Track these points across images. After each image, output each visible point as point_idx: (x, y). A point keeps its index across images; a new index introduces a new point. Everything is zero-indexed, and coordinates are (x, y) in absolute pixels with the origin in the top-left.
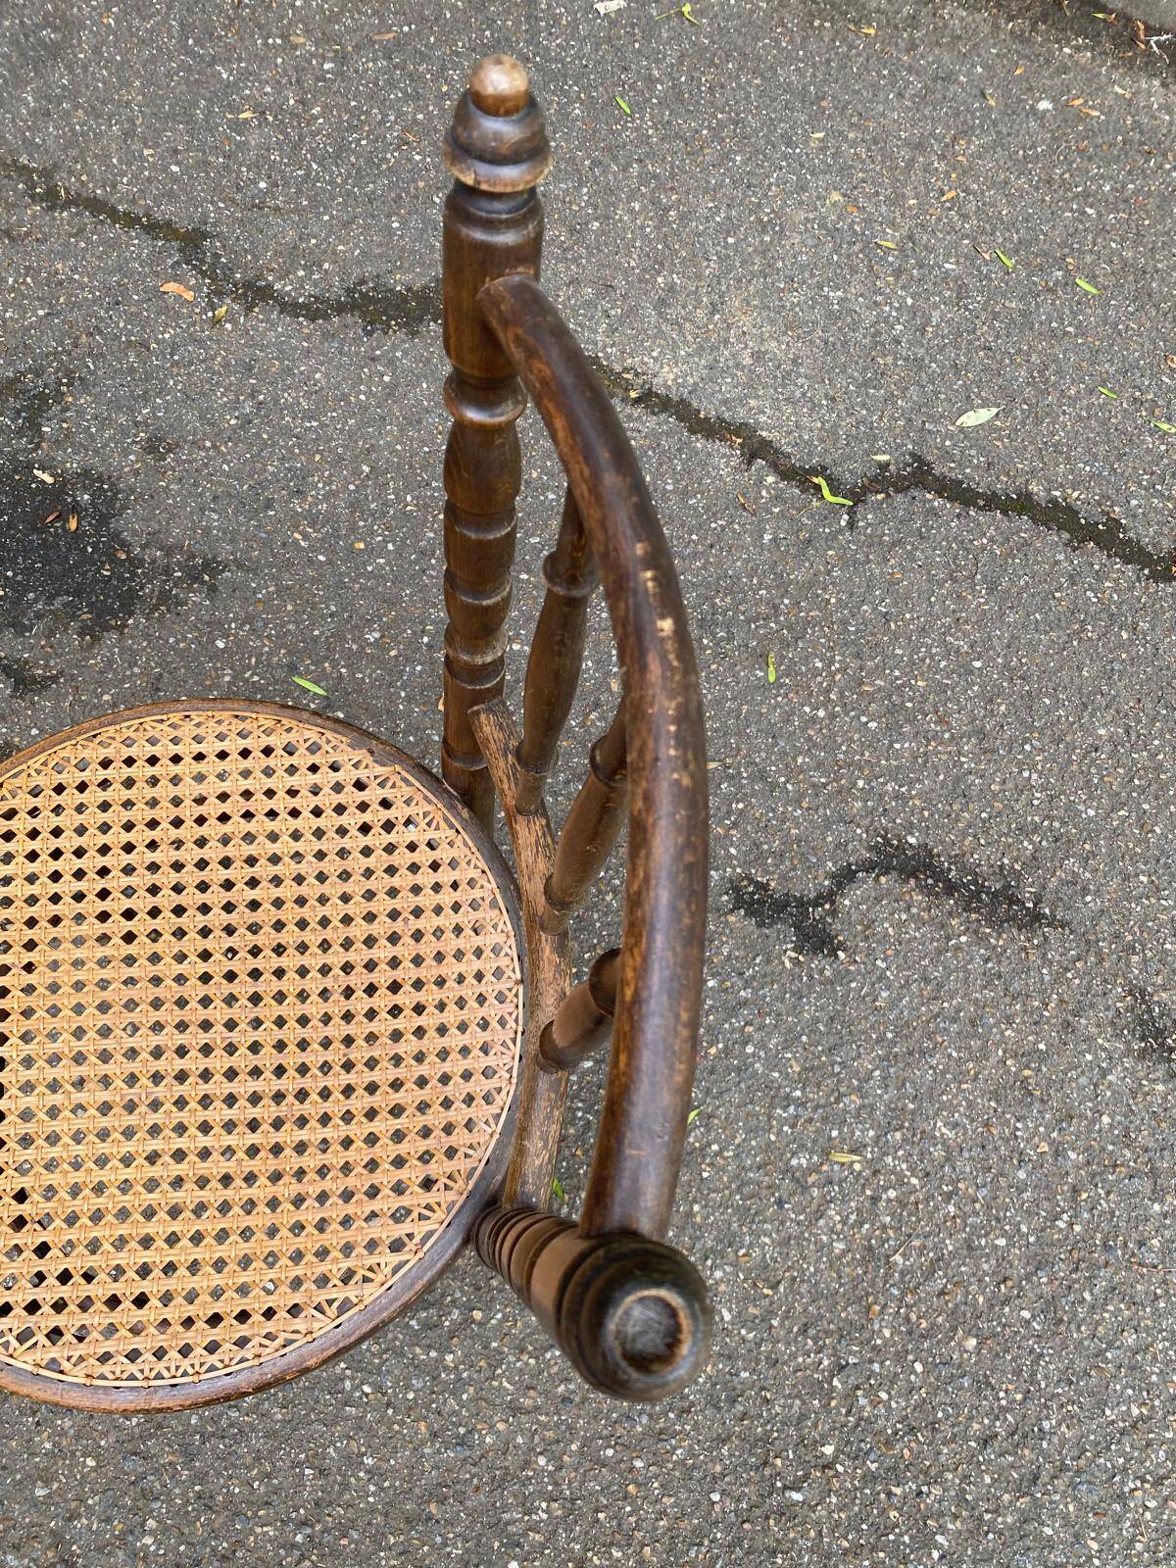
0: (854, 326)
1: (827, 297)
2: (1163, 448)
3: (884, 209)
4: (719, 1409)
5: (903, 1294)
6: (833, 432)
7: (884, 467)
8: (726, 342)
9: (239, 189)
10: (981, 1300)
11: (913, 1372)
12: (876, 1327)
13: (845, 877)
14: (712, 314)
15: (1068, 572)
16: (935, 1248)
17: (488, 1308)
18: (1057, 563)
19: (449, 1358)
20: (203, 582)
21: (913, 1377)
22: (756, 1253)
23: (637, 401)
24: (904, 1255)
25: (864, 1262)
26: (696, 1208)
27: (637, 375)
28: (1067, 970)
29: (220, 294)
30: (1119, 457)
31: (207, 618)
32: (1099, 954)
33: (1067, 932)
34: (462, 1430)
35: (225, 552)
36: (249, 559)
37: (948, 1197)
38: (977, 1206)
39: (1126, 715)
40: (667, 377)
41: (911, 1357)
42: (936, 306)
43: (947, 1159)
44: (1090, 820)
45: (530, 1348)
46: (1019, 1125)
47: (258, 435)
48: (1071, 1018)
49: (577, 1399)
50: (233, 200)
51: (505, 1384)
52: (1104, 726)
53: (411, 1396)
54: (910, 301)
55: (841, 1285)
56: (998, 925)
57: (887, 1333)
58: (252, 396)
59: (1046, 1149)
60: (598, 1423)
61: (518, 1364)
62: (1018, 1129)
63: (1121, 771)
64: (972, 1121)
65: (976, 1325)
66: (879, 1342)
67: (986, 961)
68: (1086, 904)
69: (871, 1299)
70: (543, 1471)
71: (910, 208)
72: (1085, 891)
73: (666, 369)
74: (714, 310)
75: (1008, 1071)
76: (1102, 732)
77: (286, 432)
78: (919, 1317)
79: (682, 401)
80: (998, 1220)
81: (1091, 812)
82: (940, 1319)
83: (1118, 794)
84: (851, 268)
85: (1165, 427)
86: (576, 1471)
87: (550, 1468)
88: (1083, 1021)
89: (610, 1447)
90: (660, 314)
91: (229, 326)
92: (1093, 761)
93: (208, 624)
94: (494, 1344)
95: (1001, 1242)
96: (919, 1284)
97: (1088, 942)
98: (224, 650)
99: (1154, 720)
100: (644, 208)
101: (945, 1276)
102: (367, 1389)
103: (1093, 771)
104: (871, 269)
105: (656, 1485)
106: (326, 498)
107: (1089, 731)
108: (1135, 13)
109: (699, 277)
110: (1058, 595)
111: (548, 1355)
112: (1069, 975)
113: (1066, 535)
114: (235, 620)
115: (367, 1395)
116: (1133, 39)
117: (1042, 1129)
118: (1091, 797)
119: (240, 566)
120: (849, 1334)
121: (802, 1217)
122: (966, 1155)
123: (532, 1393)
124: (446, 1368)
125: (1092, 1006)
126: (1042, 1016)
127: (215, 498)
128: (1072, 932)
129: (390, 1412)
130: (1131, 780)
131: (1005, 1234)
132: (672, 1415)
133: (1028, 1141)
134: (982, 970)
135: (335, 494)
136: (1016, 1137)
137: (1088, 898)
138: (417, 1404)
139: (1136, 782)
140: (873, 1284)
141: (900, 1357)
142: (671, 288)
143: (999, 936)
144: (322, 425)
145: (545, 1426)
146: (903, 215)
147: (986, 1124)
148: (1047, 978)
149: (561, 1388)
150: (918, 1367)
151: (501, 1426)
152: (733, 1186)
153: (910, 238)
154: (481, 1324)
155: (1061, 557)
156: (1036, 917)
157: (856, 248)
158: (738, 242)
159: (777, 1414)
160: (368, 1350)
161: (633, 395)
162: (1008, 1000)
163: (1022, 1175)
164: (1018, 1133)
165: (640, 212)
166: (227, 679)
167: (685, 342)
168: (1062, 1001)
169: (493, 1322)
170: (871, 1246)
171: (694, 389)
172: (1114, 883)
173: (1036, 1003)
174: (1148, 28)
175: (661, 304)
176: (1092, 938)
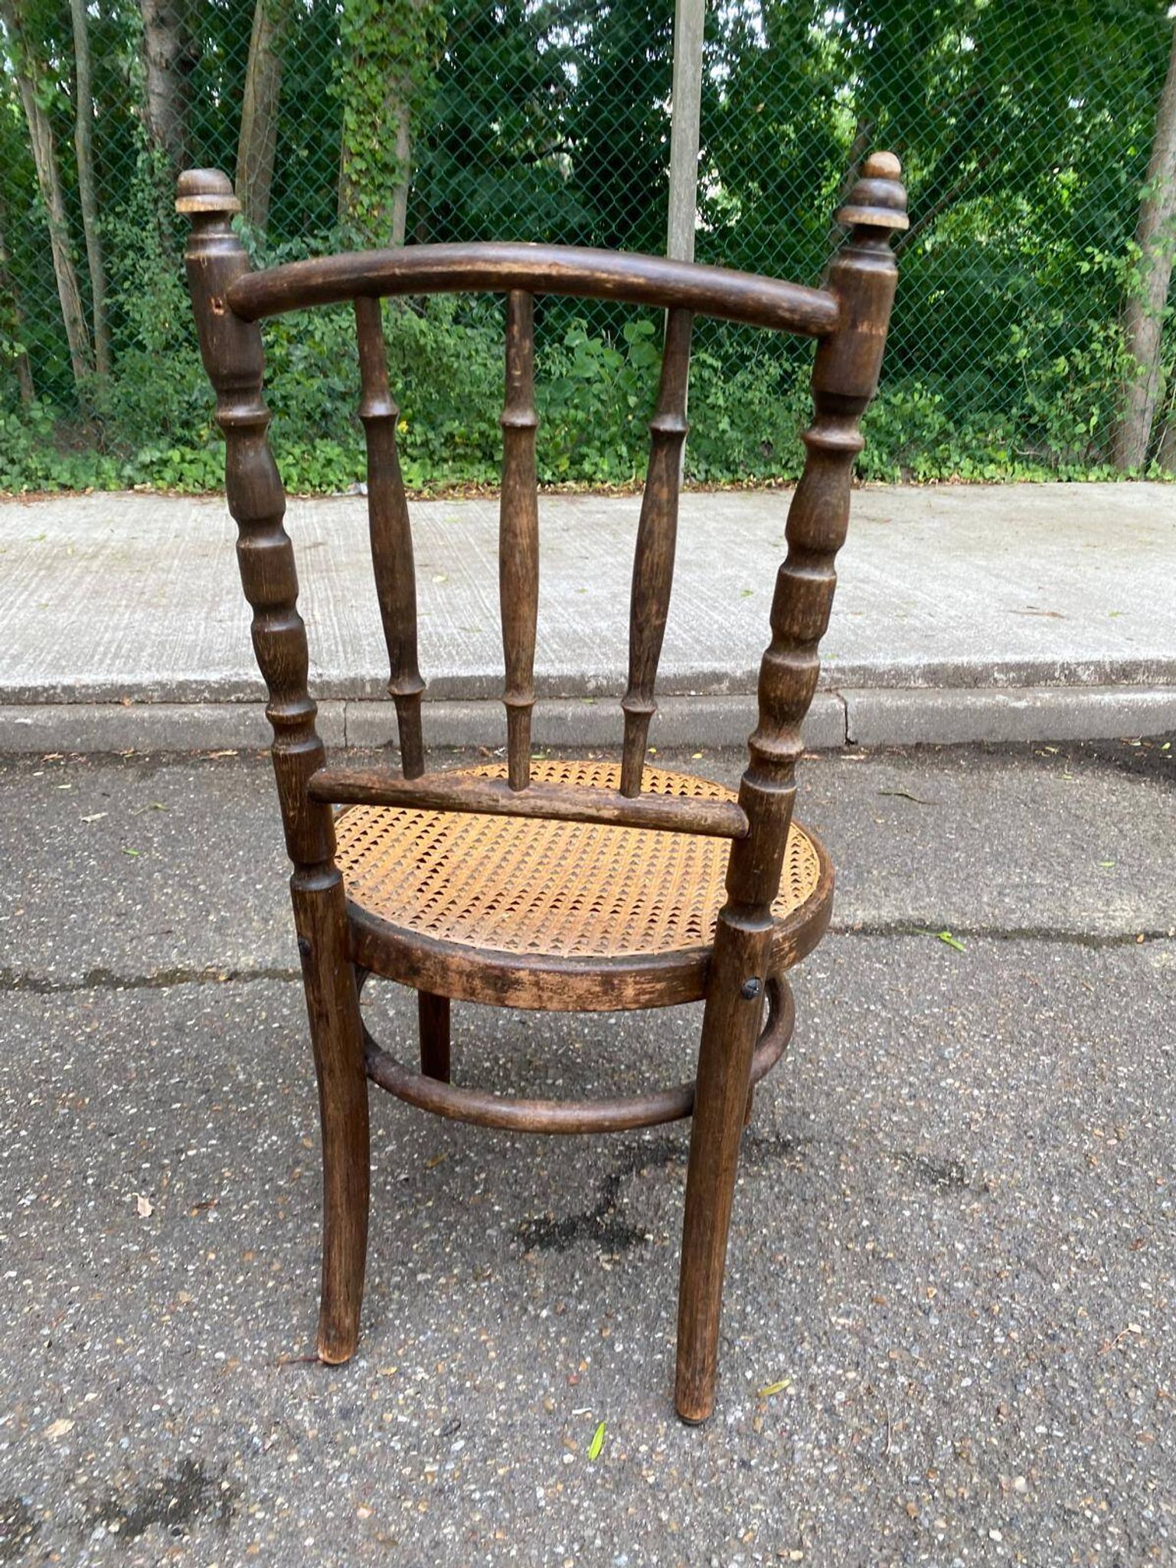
5: (925, 1477)
10: (995, 1441)
11: (995, 1544)
12: (926, 1523)
13: (612, 1184)
16: (917, 1422)
21: (999, 1549)
22: (756, 1523)
23: (230, 979)
24: (895, 1443)
25: (865, 1471)
26: (664, 1516)
27: (219, 968)
28: (838, 1166)
32: (851, 1145)
33: (816, 1143)
37: (891, 1371)
38: (921, 1364)
40: (247, 961)
41: (981, 1532)
43: (864, 1343)
46: (898, 1286)
48: (869, 1195)
55: (863, 1505)
56: (762, 1161)
57: (941, 1523)
59: (935, 1291)
62: (899, 1291)
64: (859, 1304)
65: (1010, 1466)
66: (941, 1537)
67: (772, 1188)
68: (813, 1121)
69: (899, 1500)
72: (806, 1115)
73: (244, 958)
75: (855, 1254)
78: (956, 1490)
80: (948, 1366)
82: (975, 1480)
88: (880, 1192)
90: (221, 934)
95: (967, 1382)
96: (931, 1461)
97: (836, 1142)
100: (176, 890)
101: (946, 1438)
108: (476, 744)
109: (243, 909)
112: (842, 1168)
116: (483, 755)
117: (918, 1280)
120: (907, 1549)
121: (776, 1466)
122: (875, 1330)
125: (878, 1180)
126: (846, 1203)
128: (819, 1142)
131: (963, 1374)
133: (916, 1293)
134: (773, 1197)
136: (904, 1297)
137: (812, 1117)
140: (891, 1488)
141: (972, 1537)
142: (224, 920)
143: (767, 1168)
147: (872, 1299)
148: (828, 1177)
150: (996, 1535)
152: (688, 1475)
156: (786, 1145)
158: (265, 886)
161: (222, 978)
162: (810, 1205)
163: (934, 1321)
164: (904, 1292)
165: (173, 893)
167: (252, 941)
168: (852, 1188)
170: (859, 1454)
171: (275, 961)
172: (823, 1102)
173: (835, 1197)
174: (488, 749)
175: (219, 929)
176: (838, 1140)
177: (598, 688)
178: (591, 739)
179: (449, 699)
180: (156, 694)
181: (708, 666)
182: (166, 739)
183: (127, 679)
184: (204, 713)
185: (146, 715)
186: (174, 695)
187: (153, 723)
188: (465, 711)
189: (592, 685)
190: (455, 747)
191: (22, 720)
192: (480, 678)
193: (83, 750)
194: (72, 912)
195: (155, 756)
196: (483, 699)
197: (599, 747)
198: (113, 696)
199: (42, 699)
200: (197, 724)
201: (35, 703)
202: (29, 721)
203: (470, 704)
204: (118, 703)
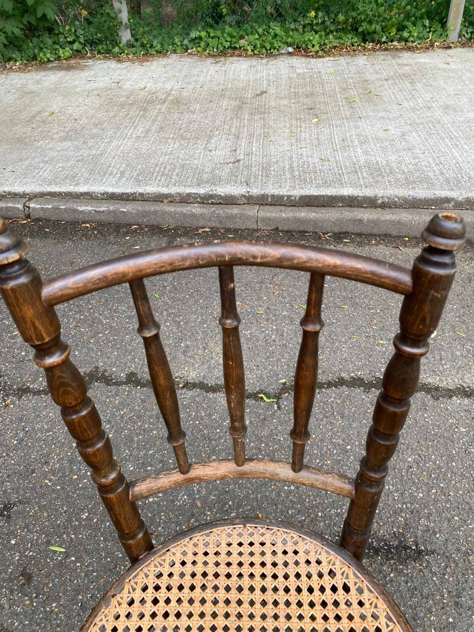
0: (258, 340)
1: (245, 334)
2: (384, 349)
3: (256, 302)
6: (261, 377)
7: (284, 384)
8: (212, 358)
9: (14, 357)
14: (205, 350)
15: (369, 402)
18: (363, 399)
20: (4, 515)
23: (183, 387)
27: (181, 378)
28: (444, 575)
29: (7, 395)
30: (370, 356)
31: (6, 532)
32: (454, 561)
33: (436, 555)
35: (14, 498)
36: (26, 498)
39: (416, 450)
40: (193, 375)
42: (284, 326)
44: (422, 499)
47: (26, 445)
48: (457, 600)
50: (12, 362)
52: (409, 457)
54: (274, 327)
56: (403, 562)
58: (23, 430)
63: (425, 473)
67: (407, 582)
68: (438, 539)
71: (265, 300)
72: (435, 533)
73: (192, 373)
74: (204, 348)
76: (410, 459)
77: (39, 440)
79: (201, 382)
81: (421, 495)
83: (428, 484)
84: (250, 323)
85: (382, 342)
88: (463, 599)
90: (185, 355)
91: (12, 406)
92: (412, 473)
93: (7, 534)
97: (447, 557)
98: (15, 545)
99: (428, 448)
100: (171, 324)
103: (413, 477)
104: (257, 321)
106: (58, 461)
107: (405, 461)
108: (317, 230)
109: (196, 340)
110: (369, 411)
112: (446, 577)
113: (362, 389)
114: (20, 528)
116: (320, 238)
118: (418, 489)
119: (20, 502)
125: (464, 589)
126: (444, 603)
127: (8, 476)
128: (438, 555)
130: (431, 476)
134: (406, 589)
135: (62, 459)
137: (438, 536)
139: (433, 476)
142: (187, 346)
143: (407, 569)
144: (54, 433)
146: (263, 303)
148: (437, 582)
153: (268, 308)
155: (364, 397)
156: (420, 552)
157: (250, 316)
158: (208, 325)
161: (181, 386)
162: (424, 600)
165: (170, 325)
166: (17, 558)
167: (197, 362)
168: (449, 592)
171: (204, 377)
172: (445, 525)
173: (438, 597)
174: (323, 234)
175: (185, 352)
176: (448, 554)
177: (383, 203)
178: (375, 231)
179: (307, 206)
180: (177, 198)
181: (443, 194)
182: (181, 221)
183: (165, 191)
184: (196, 209)
185: (172, 210)
186: (185, 199)
187: (176, 214)
188: (314, 214)
189: (380, 201)
190: (307, 232)
191: (122, 210)
192: (323, 196)
193: (147, 224)
194: (127, 334)
195: (176, 229)
196: (324, 206)
197: (379, 235)
198: (159, 198)
199: (131, 198)
200: (193, 215)
201: (128, 200)
202: (125, 210)
203: (317, 209)
204: (162, 201)
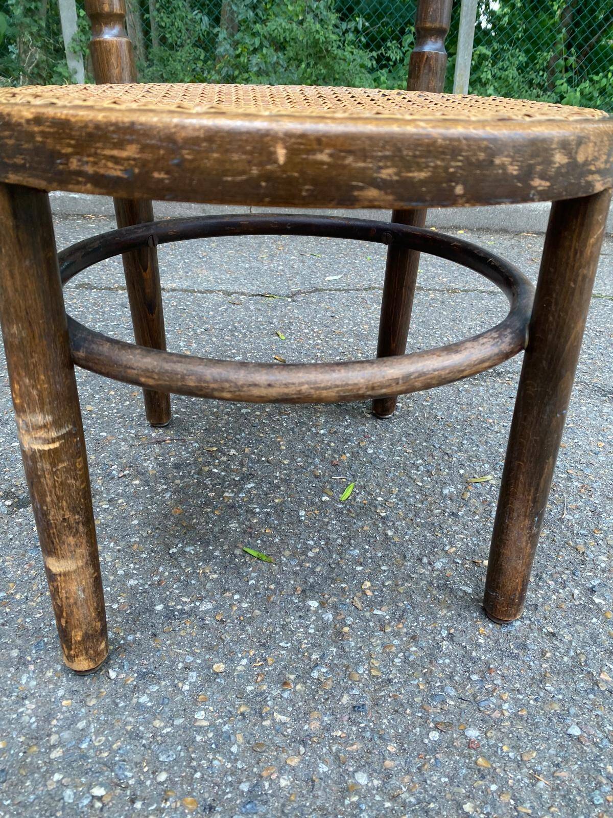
4: (517, 657)
5: (592, 533)
6: (267, 287)
7: (299, 290)
8: (198, 277)
12: (592, 556)
16: (587, 505)
17: (230, 658)
19: (200, 715)
24: (570, 514)
26: (390, 533)
34: (245, 787)
37: (569, 479)
38: (591, 478)
39: (477, 319)
42: (294, 264)
45: (292, 677)
46: (577, 440)
49: (368, 703)
51: (279, 717)
52: (469, 322)
53: (163, 777)
54: (281, 264)
56: (479, 379)
57: (603, 558)
59: (603, 445)
60: (404, 715)
61: (285, 695)
66: (603, 565)
67: (488, 391)
69: (571, 543)
70: (369, 790)
71: (266, 251)
74: (187, 272)
84: (248, 261)
86: (408, 772)
87: (376, 783)
89: (431, 729)
92: (475, 331)
94: (249, 688)
96: (597, 525)
99: (492, 317)
102: (98, 791)
104: (258, 261)
105: (505, 749)
107: (464, 325)
111: (315, 674)
115: (100, 799)
117: (591, 438)
120: (577, 569)
123: (315, 715)
124: (200, 730)
129: (138, 805)
132: (475, 677)
133: (589, 444)
134: (488, 395)
136: (580, 446)
138: (174, 784)
143: (485, 382)
145: (347, 741)
146: (264, 253)
149: (345, 699)
151: (294, 761)
152: (411, 516)
153: (271, 255)
154: (227, 674)
159: (571, 642)
160: (91, 747)
163: (603, 458)
164: (580, 444)
169: (239, 668)
191: (72, 195)
193: (106, 214)
202: (76, 195)
